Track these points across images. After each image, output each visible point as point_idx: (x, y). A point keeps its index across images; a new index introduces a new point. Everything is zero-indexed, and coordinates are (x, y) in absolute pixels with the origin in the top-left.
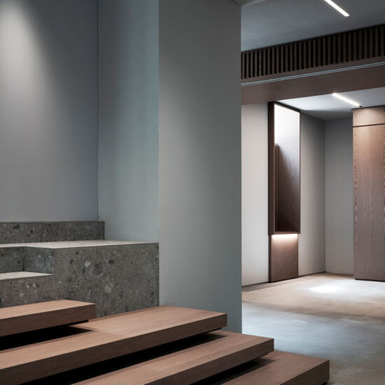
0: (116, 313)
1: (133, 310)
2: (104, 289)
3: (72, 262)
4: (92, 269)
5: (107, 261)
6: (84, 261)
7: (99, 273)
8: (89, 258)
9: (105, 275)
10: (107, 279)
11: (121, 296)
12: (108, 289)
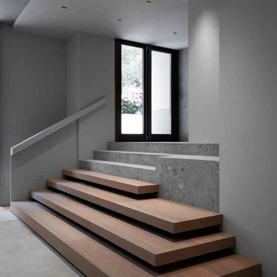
0: (185, 204)
1: (197, 207)
2: (178, 186)
3: (162, 165)
4: (172, 172)
5: (180, 169)
6: (168, 166)
7: (175, 175)
8: (171, 165)
9: (179, 177)
10: (180, 180)
11: (189, 194)
12: (181, 187)
